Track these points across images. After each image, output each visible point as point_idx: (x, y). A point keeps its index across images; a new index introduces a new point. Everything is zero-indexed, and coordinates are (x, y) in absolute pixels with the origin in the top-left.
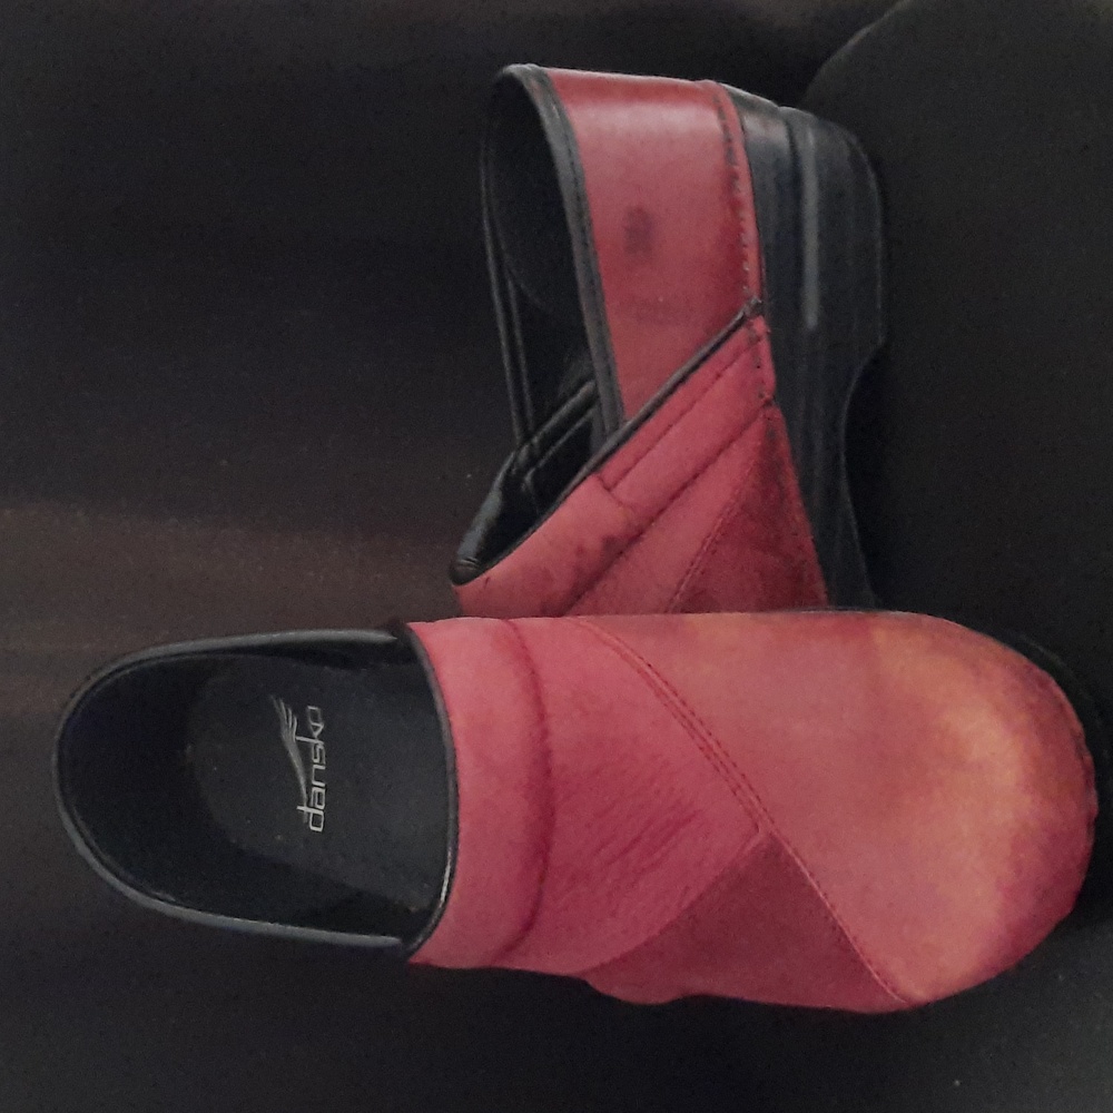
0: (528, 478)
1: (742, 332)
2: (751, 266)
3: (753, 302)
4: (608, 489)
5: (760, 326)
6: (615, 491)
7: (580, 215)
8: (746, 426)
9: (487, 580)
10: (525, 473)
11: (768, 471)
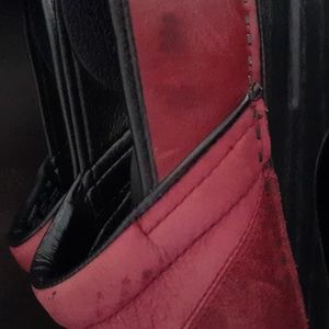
0: (89, 194)
1: (248, 113)
2: (254, 62)
3: (255, 88)
4: (146, 234)
5: (261, 107)
6: (151, 236)
7: (122, 19)
8: (251, 187)
9: (54, 293)
10: (87, 191)
11: (266, 218)
